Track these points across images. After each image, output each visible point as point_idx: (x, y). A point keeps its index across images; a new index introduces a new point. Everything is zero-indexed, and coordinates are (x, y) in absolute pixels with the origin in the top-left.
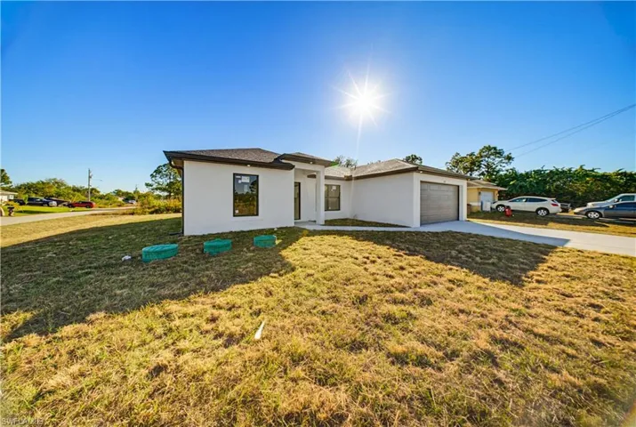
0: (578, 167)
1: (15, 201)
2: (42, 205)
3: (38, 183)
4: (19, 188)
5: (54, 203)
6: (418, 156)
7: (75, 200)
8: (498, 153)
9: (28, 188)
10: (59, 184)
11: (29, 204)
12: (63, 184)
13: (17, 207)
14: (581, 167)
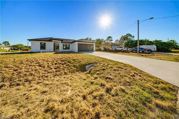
0: (145, 39)
1: (10, 49)
2: (16, 50)
3: (17, 45)
4: (12, 46)
5: (19, 50)
6: (111, 37)
7: (25, 49)
8: (130, 35)
9: (14, 46)
10: (22, 45)
11: (13, 50)
12: (23, 45)
13: (11, 50)
14: (146, 39)
